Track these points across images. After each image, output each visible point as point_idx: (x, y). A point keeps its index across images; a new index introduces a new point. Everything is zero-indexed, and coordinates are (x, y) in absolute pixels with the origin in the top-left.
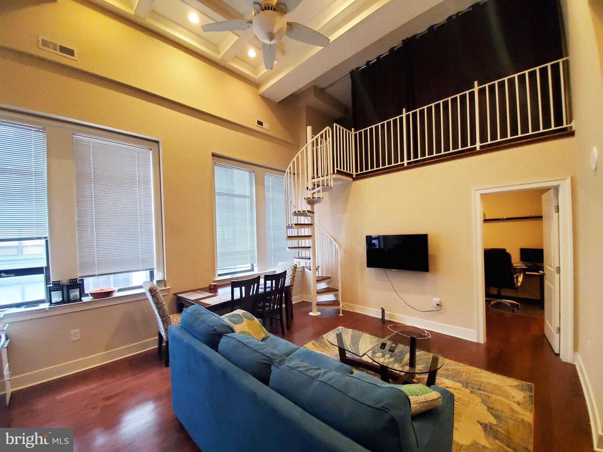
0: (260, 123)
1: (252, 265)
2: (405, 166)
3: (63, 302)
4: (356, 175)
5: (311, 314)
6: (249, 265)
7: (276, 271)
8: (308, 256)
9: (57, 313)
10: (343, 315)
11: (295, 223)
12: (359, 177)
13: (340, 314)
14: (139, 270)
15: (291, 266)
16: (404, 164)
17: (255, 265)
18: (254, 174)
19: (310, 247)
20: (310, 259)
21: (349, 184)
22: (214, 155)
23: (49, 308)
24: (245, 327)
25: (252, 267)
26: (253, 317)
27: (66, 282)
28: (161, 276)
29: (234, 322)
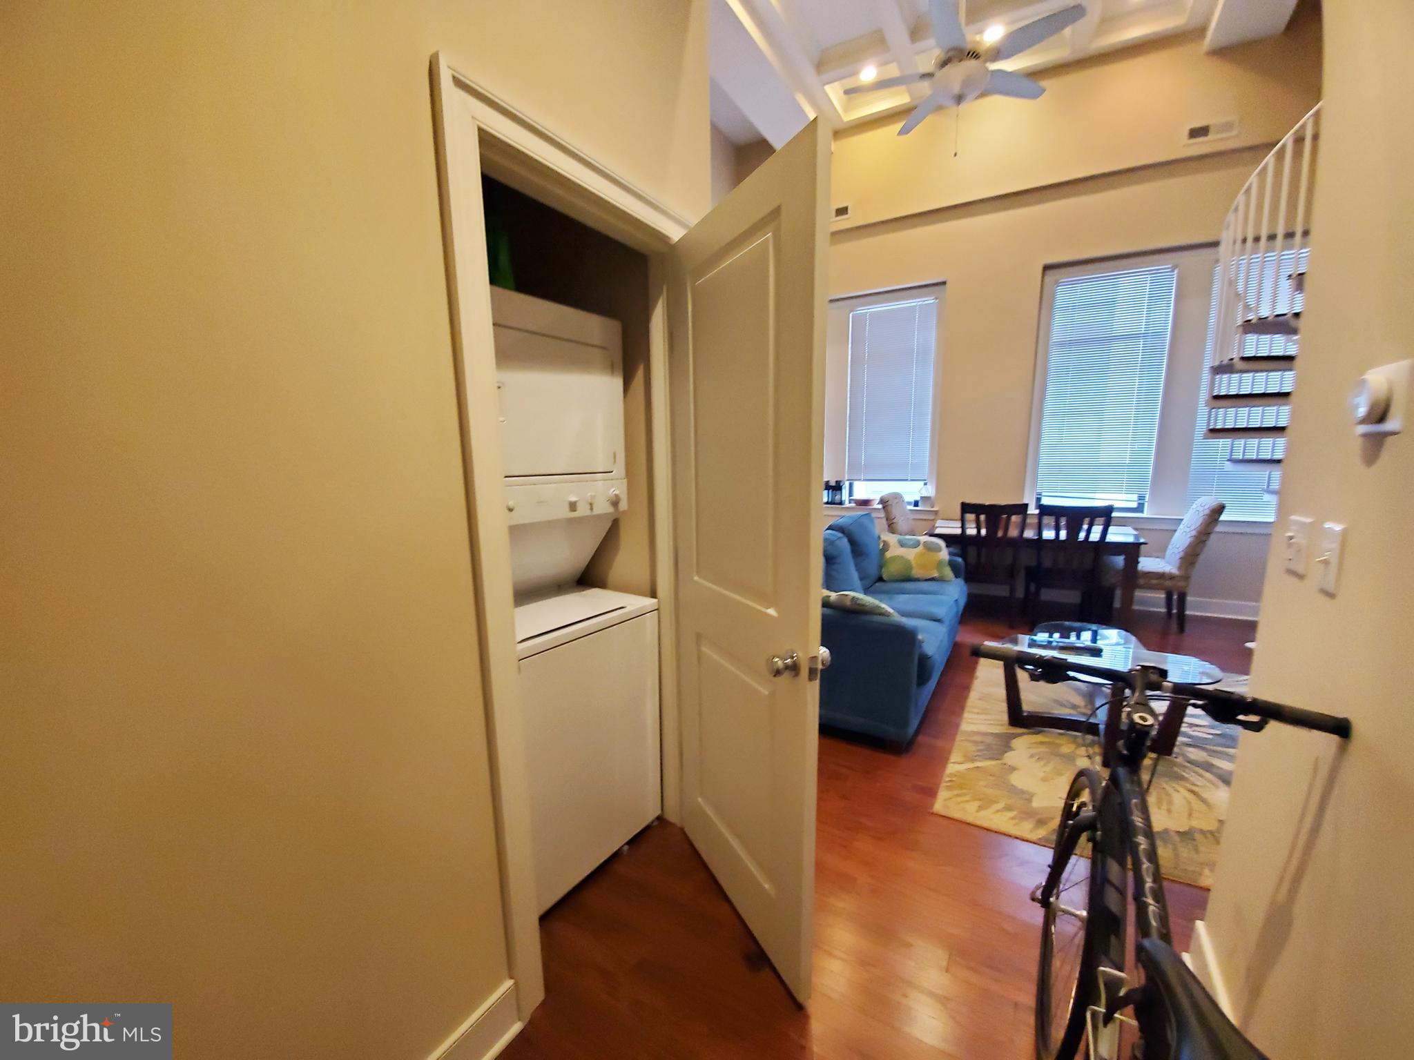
0: (1197, 133)
1: (1141, 498)
5: (1251, 645)
6: (1135, 497)
7: (1184, 517)
11: (1214, 394)
14: (906, 480)
15: (1207, 507)
17: (1147, 498)
22: (1048, 268)
24: (910, 554)
25: (1139, 503)
26: (939, 549)
27: (833, 483)
28: (930, 491)
29: (902, 544)
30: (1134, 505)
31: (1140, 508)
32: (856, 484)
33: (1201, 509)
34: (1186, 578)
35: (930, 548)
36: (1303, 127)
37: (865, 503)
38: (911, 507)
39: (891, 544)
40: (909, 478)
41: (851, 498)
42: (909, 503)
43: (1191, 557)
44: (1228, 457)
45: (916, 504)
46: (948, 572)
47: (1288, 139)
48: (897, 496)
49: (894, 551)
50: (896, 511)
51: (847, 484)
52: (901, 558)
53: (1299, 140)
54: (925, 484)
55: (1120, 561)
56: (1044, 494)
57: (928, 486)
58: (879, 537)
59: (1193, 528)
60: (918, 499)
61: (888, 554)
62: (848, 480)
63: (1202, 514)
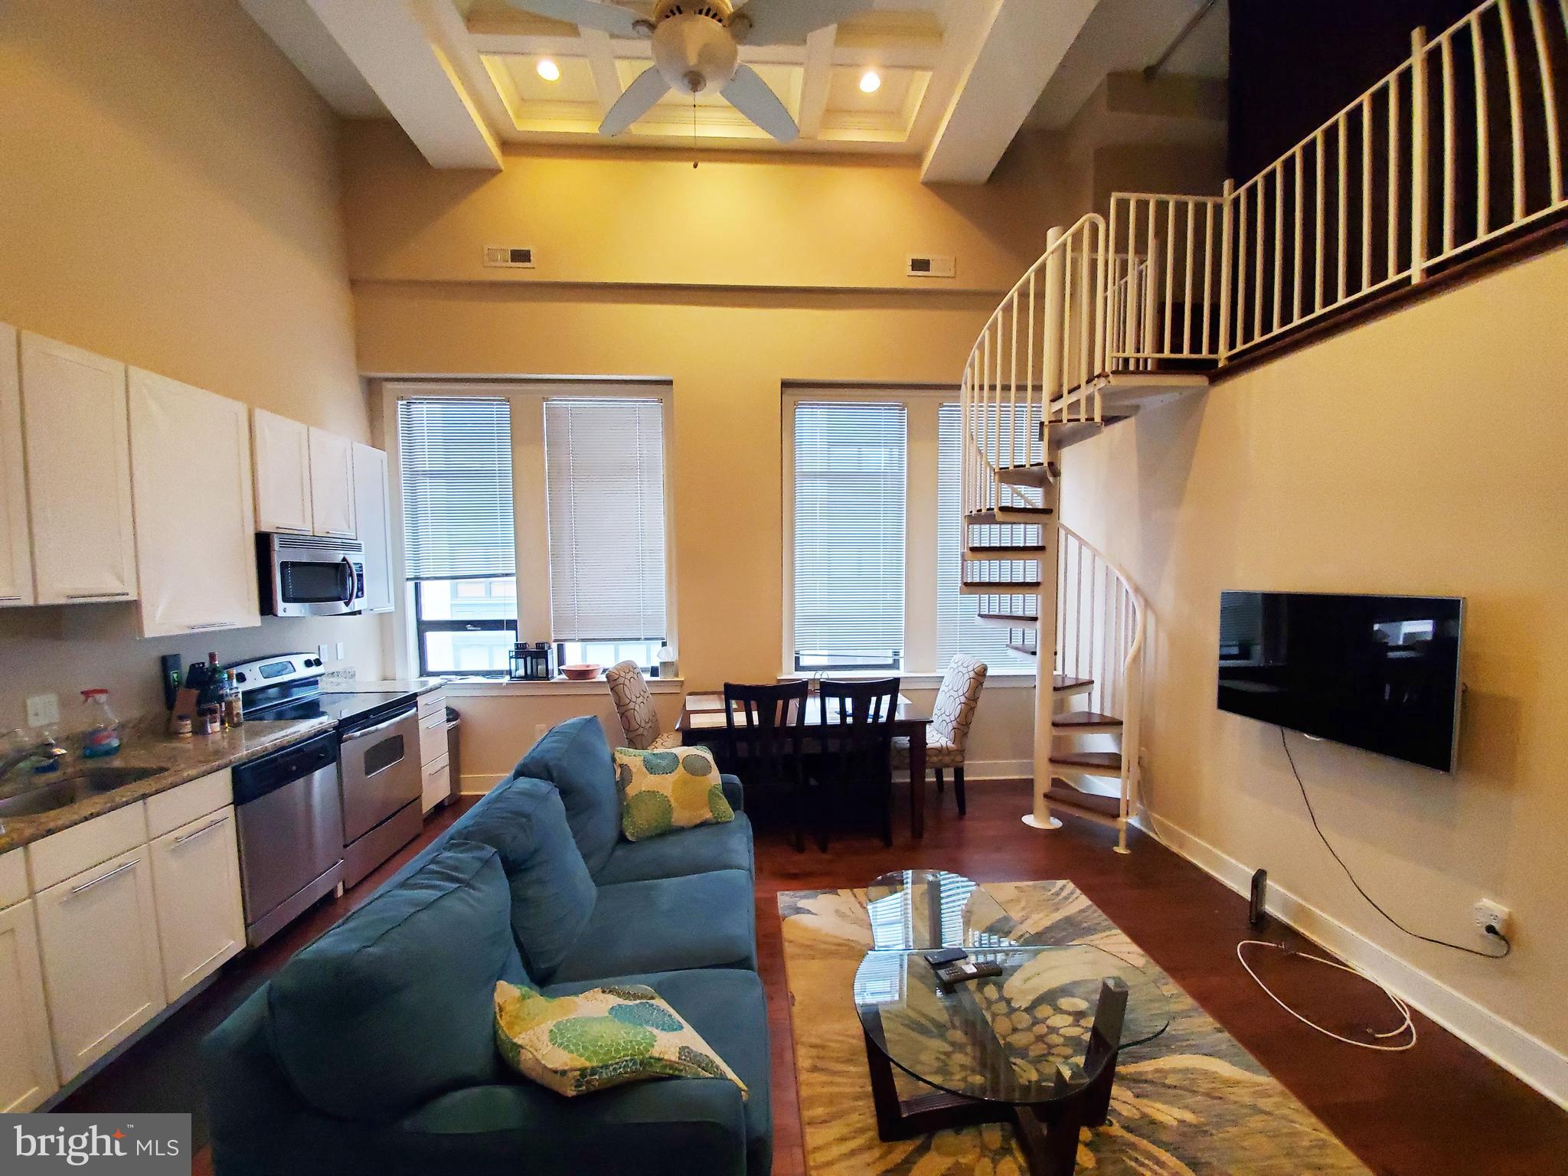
0: (920, 265)
1: (896, 653)
2: (1418, 286)
3: (526, 677)
4: (1230, 359)
5: (1028, 820)
6: (890, 653)
7: (943, 677)
8: (1030, 642)
9: (518, 693)
10: (1128, 852)
11: (970, 545)
12: (1242, 363)
13: (1117, 845)
14: (639, 639)
15: (970, 669)
16: (1409, 278)
17: (902, 654)
18: (906, 411)
19: (1035, 619)
20: (1034, 653)
21: (1199, 396)
22: (786, 385)
23: (507, 684)
24: (666, 785)
25: (894, 660)
26: (705, 771)
27: (532, 647)
28: (671, 654)
29: (651, 768)
30: (890, 661)
31: (895, 665)
32: (569, 647)
33: (965, 671)
34: (961, 751)
35: (694, 769)
36: (1028, 281)
37: (582, 674)
38: (647, 677)
39: (634, 770)
40: (642, 637)
41: (561, 668)
42: (644, 670)
43: (963, 727)
44: (978, 613)
45: (654, 672)
46: (724, 805)
47: (1014, 293)
48: (630, 667)
49: (642, 782)
50: (631, 692)
51: (554, 646)
52: (653, 794)
53: (1024, 295)
54: (664, 644)
55: (904, 741)
56: (801, 652)
57: (669, 647)
58: (614, 760)
59: (961, 692)
60: (657, 664)
61: (631, 790)
62: (555, 641)
63: (967, 676)
